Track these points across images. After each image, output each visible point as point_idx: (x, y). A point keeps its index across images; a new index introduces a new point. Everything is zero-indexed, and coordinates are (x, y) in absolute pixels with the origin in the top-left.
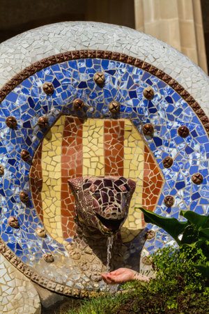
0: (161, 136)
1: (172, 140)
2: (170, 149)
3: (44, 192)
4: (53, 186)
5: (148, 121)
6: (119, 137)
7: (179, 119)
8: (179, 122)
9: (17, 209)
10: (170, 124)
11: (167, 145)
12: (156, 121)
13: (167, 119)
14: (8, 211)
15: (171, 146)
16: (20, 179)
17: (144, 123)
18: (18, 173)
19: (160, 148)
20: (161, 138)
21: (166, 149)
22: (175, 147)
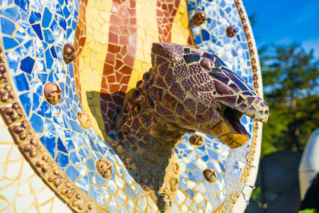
0: (210, 30)
1: (220, 38)
2: (218, 47)
3: (83, 57)
4: (96, 53)
5: (203, 9)
6: (170, 17)
7: (228, 18)
8: (228, 21)
9: (58, 72)
10: (220, 21)
11: (214, 41)
12: (209, 12)
13: (218, 13)
14: (44, 70)
15: (219, 44)
16: (67, 21)
17: (199, 10)
18: (66, 8)
19: (206, 44)
20: (209, 32)
21: (212, 46)
22: (222, 46)
